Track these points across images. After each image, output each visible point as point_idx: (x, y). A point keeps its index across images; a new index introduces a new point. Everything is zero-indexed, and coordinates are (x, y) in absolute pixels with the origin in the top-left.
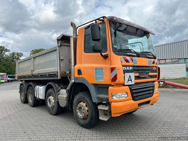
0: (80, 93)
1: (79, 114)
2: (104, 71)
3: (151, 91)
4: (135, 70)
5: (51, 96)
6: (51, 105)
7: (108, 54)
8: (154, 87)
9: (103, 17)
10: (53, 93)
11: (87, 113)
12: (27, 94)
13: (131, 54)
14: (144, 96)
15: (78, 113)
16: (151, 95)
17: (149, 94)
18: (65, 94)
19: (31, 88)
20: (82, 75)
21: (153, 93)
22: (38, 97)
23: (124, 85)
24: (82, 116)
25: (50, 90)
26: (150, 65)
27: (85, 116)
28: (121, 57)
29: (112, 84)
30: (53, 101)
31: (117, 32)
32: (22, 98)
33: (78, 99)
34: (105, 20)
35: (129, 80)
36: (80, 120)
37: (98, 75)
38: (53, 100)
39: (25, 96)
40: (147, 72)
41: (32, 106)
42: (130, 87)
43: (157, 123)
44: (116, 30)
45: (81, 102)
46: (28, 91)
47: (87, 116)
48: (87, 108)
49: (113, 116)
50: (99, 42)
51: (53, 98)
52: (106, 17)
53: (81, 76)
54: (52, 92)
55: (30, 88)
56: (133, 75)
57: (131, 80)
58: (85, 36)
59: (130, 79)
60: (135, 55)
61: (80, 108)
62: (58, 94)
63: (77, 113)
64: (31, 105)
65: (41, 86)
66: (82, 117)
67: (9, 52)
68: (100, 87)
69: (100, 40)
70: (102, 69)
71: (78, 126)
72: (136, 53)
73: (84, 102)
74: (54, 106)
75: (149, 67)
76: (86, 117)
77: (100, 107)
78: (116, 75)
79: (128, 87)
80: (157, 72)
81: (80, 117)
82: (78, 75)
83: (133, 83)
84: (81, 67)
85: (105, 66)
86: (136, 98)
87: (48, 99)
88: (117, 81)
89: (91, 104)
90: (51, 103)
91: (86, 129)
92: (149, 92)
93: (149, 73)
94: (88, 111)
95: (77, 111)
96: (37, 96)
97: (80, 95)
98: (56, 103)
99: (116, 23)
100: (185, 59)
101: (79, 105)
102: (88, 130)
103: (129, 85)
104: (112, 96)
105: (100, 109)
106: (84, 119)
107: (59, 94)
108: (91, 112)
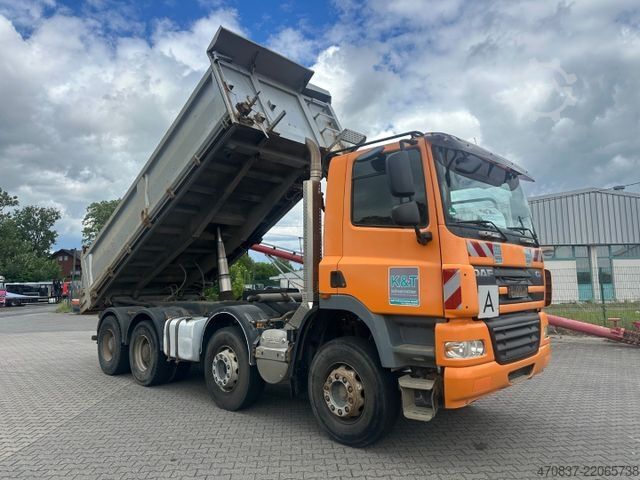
0: (336, 341)
1: (332, 403)
2: (418, 278)
3: (534, 339)
4: (497, 277)
5: (227, 351)
6: (227, 379)
7: (430, 233)
8: (538, 325)
9: (413, 134)
10: (237, 340)
11: (361, 400)
12: (128, 346)
13: (489, 233)
14: (520, 350)
15: (329, 400)
16: (534, 347)
17: (530, 345)
18: (283, 342)
19: (149, 326)
20: (345, 286)
21: (537, 344)
22: (173, 354)
23: (475, 319)
24: (343, 409)
25: (222, 333)
26: (530, 265)
27: (353, 408)
28: (469, 240)
29: (447, 316)
30: (235, 365)
31: (452, 173)
32: (108, 358)
33: (329, 360)
34: (421, 141)
35: (487, 306)
36: (336, 422)
37: (400, 289)
38: (233, 362)
39: (118, 352)
40: (523, 282)
41: (147, 383)
42: (490, 324)
43: (549, 430)
44: (448, 169)
45: (337, 366)
46: (134, 334)
47: (361, 409)
48: (359, 387)
49: (449, 405)
50: (411, 200)
51: (232, 355)
52: (422, 135)
53: (340, 290)
54: (230, 338)
55: (144, 326)
56: (495, 290)
57: (491, 305)
58: (353, 180)
59: (489, 303)
60: (497, 235)
61: (338, 384)
62: (255, 343)
63: (324, 400)
64: (144, 381)
65: (187, 320)
66: (344, 413)
67: (16, 207)
68: (402, 324)
69: (413, 194)
70: (412, 271)
71: (326, 442)
72: (499, 231)
73: (348, 368)
74: (235, 381)
75: (527, 268)
76: (357, 413)
77: (405, 382)
78: (458, 292)
79: (483, 325)
80: (542, 285)
81: (336, 412)
82: (332, 286)
83: (496, 314)
84: (341, 266)
85: (424, 264)
86: (503, 357)
87: (215, 360)
88: (461, 308)
89: (374, 373)
90: (228, 371)
91: (356, 450)
92: (528, 340)
93: (527, 286)
94: (362, 393)
95: (327, 393)
96: (169, 351)
97: (337, 347)
98: (245, 372)
99: (447, 149)
100: (573, 246)
101: (332, 376)
102: (363, 451)
103: (486, 320)
104: (447, 349)
105: (403, 388)
106: (351, 418)
107: (258, 345)
108: (375, 397)
